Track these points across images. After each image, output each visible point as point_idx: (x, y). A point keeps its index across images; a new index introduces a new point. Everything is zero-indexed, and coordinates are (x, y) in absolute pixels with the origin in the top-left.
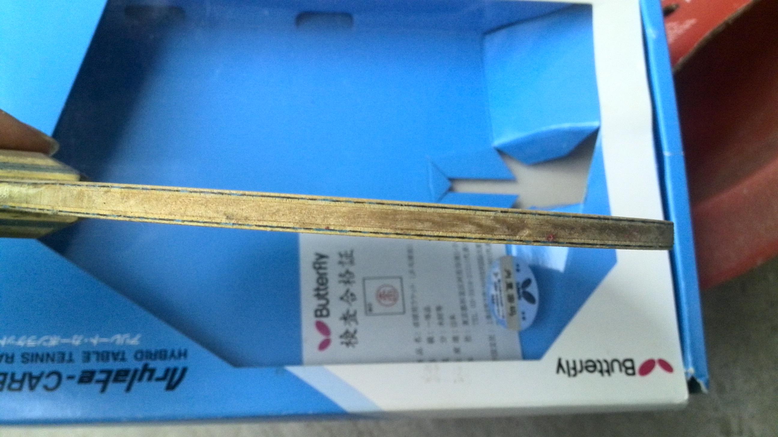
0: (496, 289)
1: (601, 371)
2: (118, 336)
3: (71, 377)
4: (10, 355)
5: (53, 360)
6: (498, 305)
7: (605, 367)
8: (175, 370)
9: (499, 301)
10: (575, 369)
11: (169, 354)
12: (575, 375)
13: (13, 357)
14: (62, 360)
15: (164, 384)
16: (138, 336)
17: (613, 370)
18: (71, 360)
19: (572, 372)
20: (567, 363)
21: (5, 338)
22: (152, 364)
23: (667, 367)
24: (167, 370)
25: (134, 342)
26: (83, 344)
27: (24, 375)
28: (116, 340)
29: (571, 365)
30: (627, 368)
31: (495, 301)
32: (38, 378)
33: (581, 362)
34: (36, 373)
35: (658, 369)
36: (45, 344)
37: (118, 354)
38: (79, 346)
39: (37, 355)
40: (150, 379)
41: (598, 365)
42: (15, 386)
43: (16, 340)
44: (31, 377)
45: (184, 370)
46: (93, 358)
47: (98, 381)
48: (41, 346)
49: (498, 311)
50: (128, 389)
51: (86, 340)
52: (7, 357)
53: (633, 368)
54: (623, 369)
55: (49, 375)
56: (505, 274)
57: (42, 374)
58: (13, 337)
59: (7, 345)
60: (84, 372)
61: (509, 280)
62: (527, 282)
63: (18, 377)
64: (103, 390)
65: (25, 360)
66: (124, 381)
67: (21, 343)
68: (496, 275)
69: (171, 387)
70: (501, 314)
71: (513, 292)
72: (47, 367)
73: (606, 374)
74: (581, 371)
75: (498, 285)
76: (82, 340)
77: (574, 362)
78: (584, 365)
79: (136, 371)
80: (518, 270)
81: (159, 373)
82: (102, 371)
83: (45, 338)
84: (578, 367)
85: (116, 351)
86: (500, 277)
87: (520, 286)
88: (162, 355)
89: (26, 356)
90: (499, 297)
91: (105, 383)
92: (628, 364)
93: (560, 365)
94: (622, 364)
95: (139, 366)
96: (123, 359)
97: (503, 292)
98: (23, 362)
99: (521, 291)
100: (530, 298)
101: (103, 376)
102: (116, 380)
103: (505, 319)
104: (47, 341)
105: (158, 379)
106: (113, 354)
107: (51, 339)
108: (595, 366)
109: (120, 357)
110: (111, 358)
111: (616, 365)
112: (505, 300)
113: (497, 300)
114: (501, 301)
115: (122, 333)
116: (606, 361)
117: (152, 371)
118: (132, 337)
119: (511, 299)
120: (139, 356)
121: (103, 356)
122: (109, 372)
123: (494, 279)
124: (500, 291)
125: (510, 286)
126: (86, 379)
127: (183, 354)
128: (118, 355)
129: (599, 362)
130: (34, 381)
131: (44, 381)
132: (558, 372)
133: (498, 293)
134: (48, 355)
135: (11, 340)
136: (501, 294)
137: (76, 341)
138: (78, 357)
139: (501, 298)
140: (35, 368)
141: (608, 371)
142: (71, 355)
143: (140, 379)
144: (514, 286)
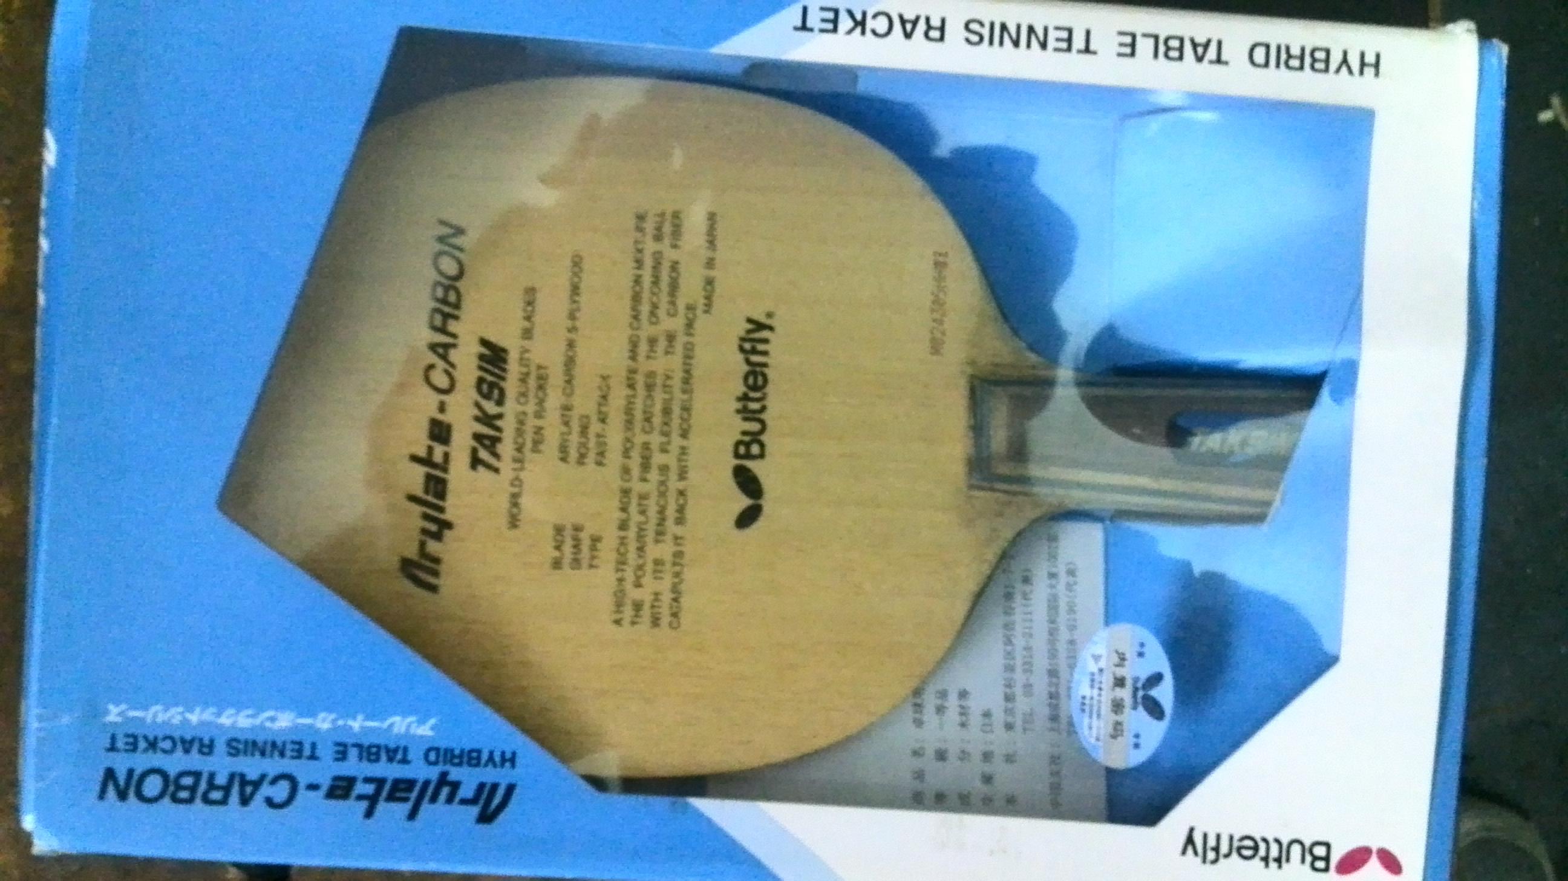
0: (1092, 687)
1: (1265, 859)
2: (397, 719)
3: (313, 787)
4: (206, 741)
5: (282, 754)
6: (1091, 717)
7: (1274, 852)
8: (495, 787)
9: (1095, 709)
10: (1216, 849)
11: (485, 757)
12: (1215, 861)
13: (211, 746)
14: (299, 754)
15: (475, 810)
16: (432, 721)
17: (1288, 860)
18: (313, 757)
19: (1211, 855)
20: (1205, 836)
21: (198, 710)
22: (455, 773)
23: (1391, 863)
24: (481, 786)
25: (425, 730)
26: (335, 729)
27: (232, 776)
28: (391, 725)
29: (1212, 842)
30: (1315, 858)
31: (1087, 708)
32: (257, 784)
33: (1231, 838)
34: (252, 775)
35: (1374, 864)
36: (268, 724)
37: (396, 750)
38: (328, 730)
39: (254, 743)
40: (450, 800)
41: (1262, 846)
42: (216, 795)
43: (219, 715)
44: (244, 782)
45: (510, 789)
46: (353, 753)
47: (360, 797)
48: (262, 727)
49: (1090, 728)
50: (412, 815)
51: (340, 723)
52: (202, 745)
53: (1327, 859)
54: (1308, 858)
55: (274, 781)
56: (1116, 660)
57: (263, 777)
58: (212, 710)
59: (202, 724)
60: (337, 778)
61: (1120, 672)
62: (1156, 679)
63: (221, 780)
64: (369, 814)
65: (233, 751)
66: (405, 800)
67: (225, 720)
68: (1097, 658)
69: (485, 818)
70: (1094, 732)
71: (1125, 694)
72: (273, 766)
73: (1273, 865)
74: (1227, 856)
75: (1097, 677)
76: (334, 721)
77: (1218, 837)
78: (1236, 844)
79: (427, 783)
80: (1141, 655)
81: (467, 791)
82: (368, 780)
83: (270, 713)
84: (1224, 848)
85: (392, 745)
86: (1102, 664)
87: (1140, 685)
88: (472, 758)
89: (234, 744)
90: (1095, 702)
91: (372, 800)
92: (1320, 851)
93: (1190, 840)
94: (1307, 850)
95: (433, 773)
96: (405, 761)
97: (1103, 693)
98: (230, 754)
99: (1141, 693)
100: (1155, 709)
101: (369, 789)
102: (391, 798)
103: (1100, 744)
104: (273, 719)
105: (464, 802)
106: (388, 750)
107: (280, 715)
108: (1256, 848)
109: (399, 756)
110: (384, 757)
111: (1296, 850)
112: (1106, 708)
113: (1091, 706)
114: (1099, 708)
115: (404, 714)
116: (1277, 841)
117: (455, 786)
118: (421, 722)
119: (1117, 706)
120: (432, 756)
121: (370, 752)
122: (380, 782)
123: (1093, 667)
124: (1100, 689)
125: (1120, 682)
126: (339, 792)
127: (509, 760)
128: (396, 753)
129: (1265, 840)
130: (249, 789)
131: (266, 790)
132: (1184, 852)
133: (1096, 692)
134: (274, 744)
135: (208, 715)
136: (1100, 695)
137: (324, 722)
138: (326, 752)
139: (1099, 702)
140: (252, 767)
141: (1278, 860)
142: (314, 746)
143: (434, 799)
144: (1129, 683)
